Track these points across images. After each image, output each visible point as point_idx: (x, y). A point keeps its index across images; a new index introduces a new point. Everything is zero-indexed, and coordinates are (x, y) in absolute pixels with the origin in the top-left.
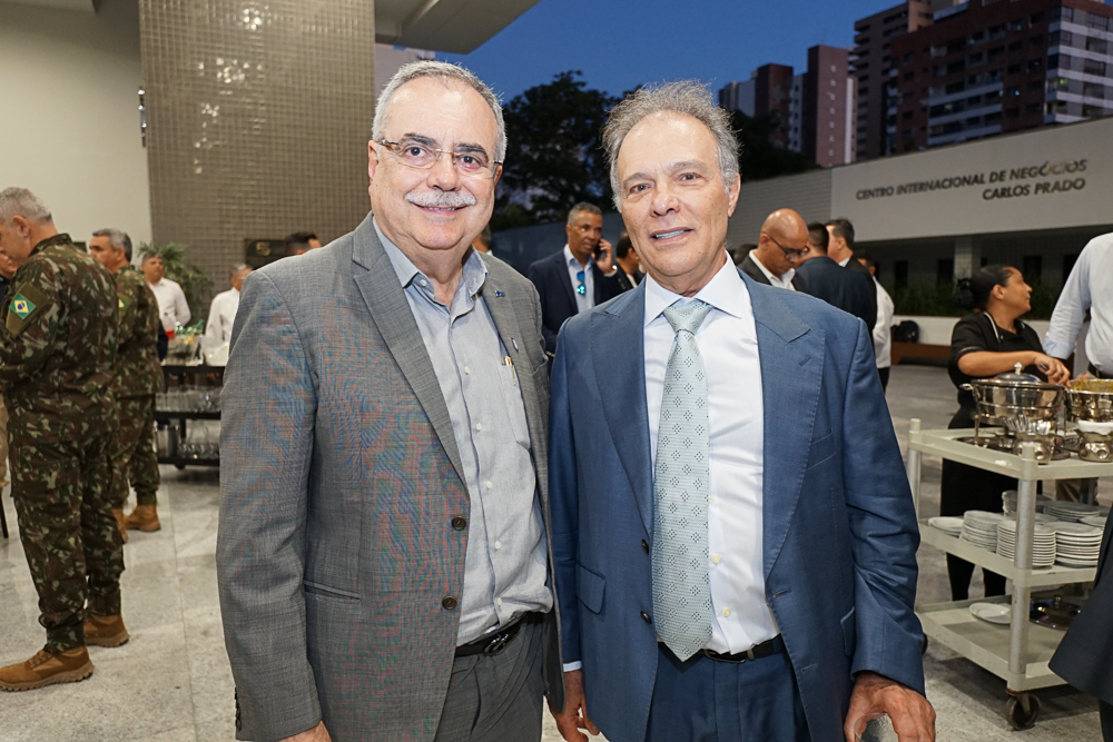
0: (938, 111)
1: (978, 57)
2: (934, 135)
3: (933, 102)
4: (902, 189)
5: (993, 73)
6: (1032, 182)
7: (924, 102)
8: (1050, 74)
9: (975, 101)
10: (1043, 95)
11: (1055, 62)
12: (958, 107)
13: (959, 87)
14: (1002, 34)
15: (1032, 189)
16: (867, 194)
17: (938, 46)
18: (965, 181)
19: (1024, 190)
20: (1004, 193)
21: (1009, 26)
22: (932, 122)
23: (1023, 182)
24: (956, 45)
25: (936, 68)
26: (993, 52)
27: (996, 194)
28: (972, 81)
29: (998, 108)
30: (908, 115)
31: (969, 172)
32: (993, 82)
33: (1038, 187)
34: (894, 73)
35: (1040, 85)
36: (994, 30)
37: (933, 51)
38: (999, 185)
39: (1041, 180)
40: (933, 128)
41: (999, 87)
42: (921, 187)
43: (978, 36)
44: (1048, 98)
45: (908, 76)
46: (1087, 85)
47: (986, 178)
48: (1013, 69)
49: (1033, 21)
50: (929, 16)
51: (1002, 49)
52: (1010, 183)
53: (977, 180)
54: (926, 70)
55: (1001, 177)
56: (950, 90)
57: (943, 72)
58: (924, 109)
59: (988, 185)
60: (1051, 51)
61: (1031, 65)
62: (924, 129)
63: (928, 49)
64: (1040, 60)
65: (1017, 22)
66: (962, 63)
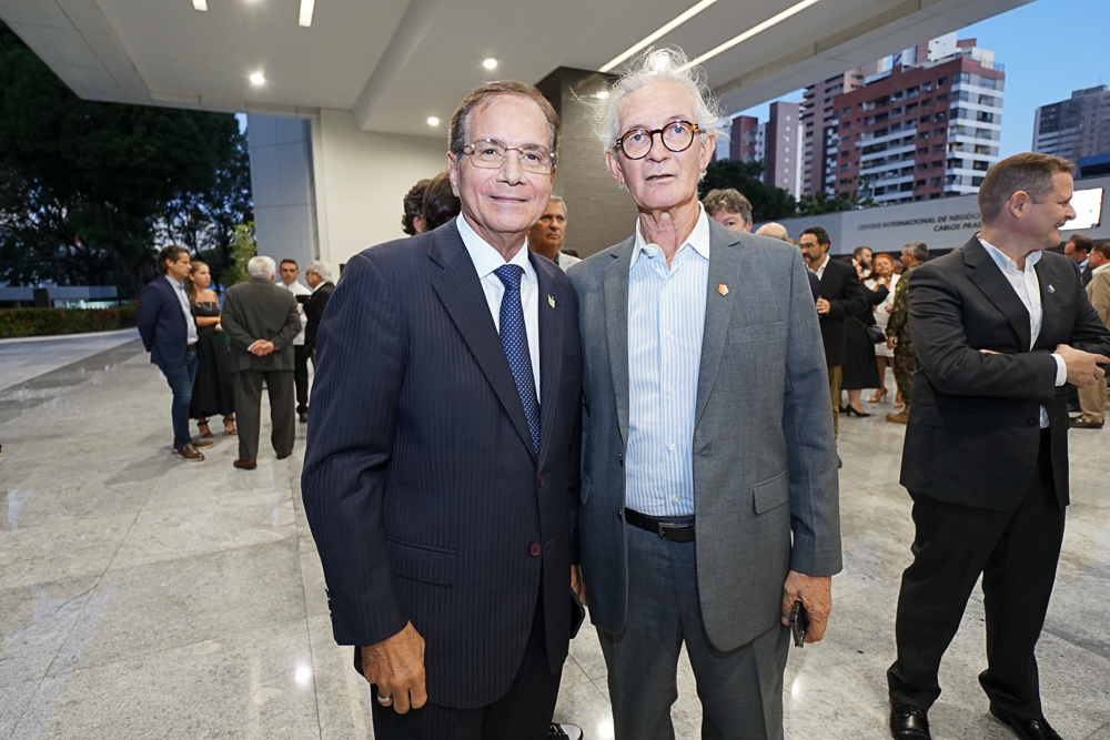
0: (868, 150)
1: (899, 110)
2: (864, 168)
3: (864, 144)
4: (885, 225)
5: (909, 122)
6: (961, 223)
7: (857, 144)
8: (951, 122)
9: (896, 142)
10: (946, 138)
11: (955, 113)
12: (882, 147)
13: (884, 132)
14: (916, 93)
15: (962, 226)
17: (868, 103)
18: (924, 221)
19: (957, 227)
20: (946, 228)
21: (922, 88)
22: (863, 158)
23: (956, 222)
24: (883, 101)
25: (866, 119)
26: (910, 106)
27: (941, 228)
28: (896, 127)
29: (912, 148)
30: (845, 154)
31: (926, 217)
32: (909, 128)
33: (965, 225)
34: (836, 122)
35: (943, 131)
36: (910, 90)
37: (865, 106)
38: (943, 224)
39: (966, 221)
40: (865, 162)
41: (914, 132)
42: (901, 223)
43: (899, 95)
44: (950, 140)
45: (847, 124)
46: (978, 130)
47: (936, 220)
48: (923, 120)
49: (940, 83)
50: (860, 77)
51: (916, 104)
52: (949, 223)
53: (931, 221)
54: (859, 120)
55: (944, 219)
56: (877, 134)
57: (872, 122)
58: (858, 149)
59: (937, 224)
60: (952, 106)
61: (937, 116)
62: (857, 163)
63: (860, 105)
64: (944, 112)
65: (927, 84)
66: (886, 115)
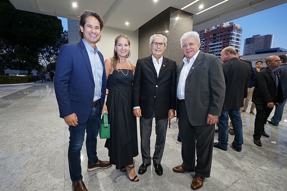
0: (211, 46)
1: (219, 37)
2: (210, 50)
3: (210, 45)
5: (221, 40)
7: (209, 44)
8: (230, 40)
9: (218, 44)
11: (231, 38)
12: (214, 45)
13: (215, 42)
14: (223, 33)
17: (211, 35)
21: (224, 32)
24: (215, 35)
25: (211, 39)
26: (221, 36)
28: (218, 41)
29: (221, 46)
30: (206, 47)
32: (221, 41)
34: (204, 39)
35: (229, 42)
36: (221, 33)
37: (211, 36)
40: (210, 49)
41: (222, 42)
43: (219, 33)
44: (230, 44)
45: (206, 40)
46: (236, 42)
48: (224, 39)
49: (228, 31)
50: (208, 29)
51: (223, 36)
54: (209, 39)
56: (213, 43)
57: (212, 39)
58: (209, 46)
60: (231, 37)
61: (227, 39)
62: (208, 49)
63: (210, 35)
64: (229, 38)
65: (225, 31)
66: (216, 38)
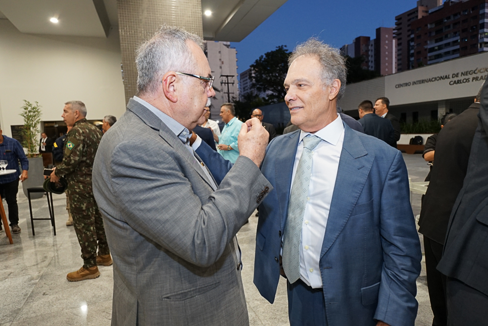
0: (432, 50)
1: (449, 27)
2: (430, 60)
3: (429, 47)
4: (414, 83)
5: (455, 33)
6: (471, 77)
7: (426, 47)
8: (480, 31)
9: (448, 45)
10: (478, 40)
11: (483, 26)
12: (440, 48)
13: (441, 40)
14: (459, 16)
15: (471, 80)
16: (400, 86)
17: (431, 24)
18: (441, 78)
19: (467, 80)
20: (459, 82)
21: (462, 13)
22: (429, 55)
23: (467, 77)
24: (439, 22)
25: (430, 33)
26: (455, 24)
27: (455, 82)
28: (446, 37)
29: (458, 47)
30: (419, 53)
31: (443, 74)
32: (455, 36)
33: (473, 79)
34: (412, 36)
35: (476, 36)
36: (455, 15)
37: (429, 26)
38: (456, 79)
39: (474, 76)
40: (430, 57)
41: (458, 38)
42: (423, 81)
43: (449, 18)
44: (480, 41)
45: (419, 37)
47: (451, 76)
48: (464, 31)
49: (473, 10)
50: (427, 12)
51: (459, 22)
52: (462, 78)
53: (446, 77)
54: (426, 34)
55: (457, 75)
56: (437, 41)
57: (433, 34)
58: (426, 50)
59: (451, 79)
60: (481, 22)
61: (472, 28)
62: (426, 58)
63: (427, 25)
64: (476, 26)
65: (466, 11)
66: (442, 30)
